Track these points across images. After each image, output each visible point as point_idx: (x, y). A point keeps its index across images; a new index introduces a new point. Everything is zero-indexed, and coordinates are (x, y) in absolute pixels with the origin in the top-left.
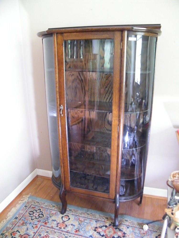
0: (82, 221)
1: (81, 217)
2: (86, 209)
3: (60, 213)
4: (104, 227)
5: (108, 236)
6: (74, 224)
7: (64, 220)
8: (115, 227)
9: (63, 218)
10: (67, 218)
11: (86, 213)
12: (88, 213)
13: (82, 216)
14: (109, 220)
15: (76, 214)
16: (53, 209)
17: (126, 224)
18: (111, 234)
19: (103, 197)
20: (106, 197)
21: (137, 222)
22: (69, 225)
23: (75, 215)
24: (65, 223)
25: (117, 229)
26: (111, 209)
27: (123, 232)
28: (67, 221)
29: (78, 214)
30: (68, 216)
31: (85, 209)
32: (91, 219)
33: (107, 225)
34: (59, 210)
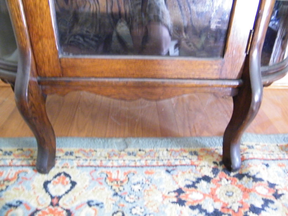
0: (122, 179)
1: (112, 167)
2: (120, 140)
3: (34, 172)
4: (203, 183)
5: (236, 210)
6: (96, 198)
7: (54, 194)
8: (232, 174)
9: (50, 186)
10: (63, 183)
11: (124, 151)
12: (131, 149)
13: (115, 164)
14: (202, 156)
15: (92, 163)
16: (8, 162)
17: (256, 157)
18: (239, 199)
19: (197, 77)
20: (209, 76)
21: (275, 144)
22: (78, 207)
23: (91, 166)
24: (61, 202)
25: (245, 179)
26: (190, 127)
27: (265, 183)
28: (67, 193)
29: (98, 163)
30: (67, 175)
31: (114, 140)
32: (149, 169)
33: (207, 172)
34: (31, 162)
